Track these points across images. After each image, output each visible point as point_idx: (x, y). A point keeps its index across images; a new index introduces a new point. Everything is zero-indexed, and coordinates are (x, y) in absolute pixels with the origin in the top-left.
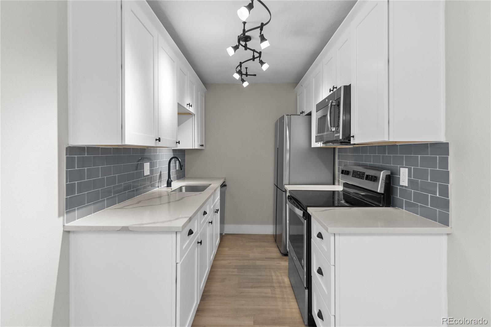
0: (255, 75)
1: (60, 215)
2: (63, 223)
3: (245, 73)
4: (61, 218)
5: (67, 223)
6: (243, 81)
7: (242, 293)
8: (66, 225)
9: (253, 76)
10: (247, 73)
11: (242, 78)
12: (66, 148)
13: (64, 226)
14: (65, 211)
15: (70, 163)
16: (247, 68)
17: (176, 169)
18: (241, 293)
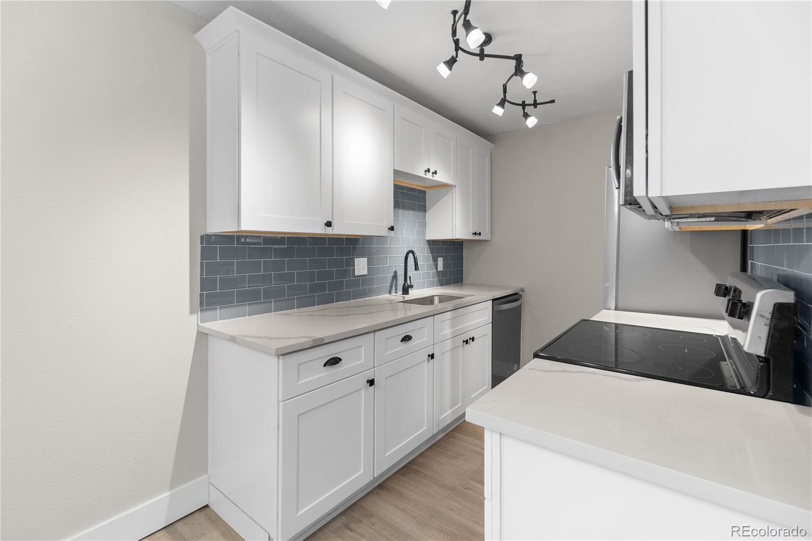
0: (553, 101)
1: (192, 312)
2: (198, 322)
3: (533, 103)
4: (195, 317)
5: (201, 322)
6: (526, 116)
7: (468, 488)
8: (199, 324)
9: (550, 104)
10: (535, 101)
11: (524, 111)
12: (201, 236)
13: (198, 325)
14: (199, 309)
15: (205, 254)
16: (536, 92)
17: (437, 269)
18: (465, 489)
